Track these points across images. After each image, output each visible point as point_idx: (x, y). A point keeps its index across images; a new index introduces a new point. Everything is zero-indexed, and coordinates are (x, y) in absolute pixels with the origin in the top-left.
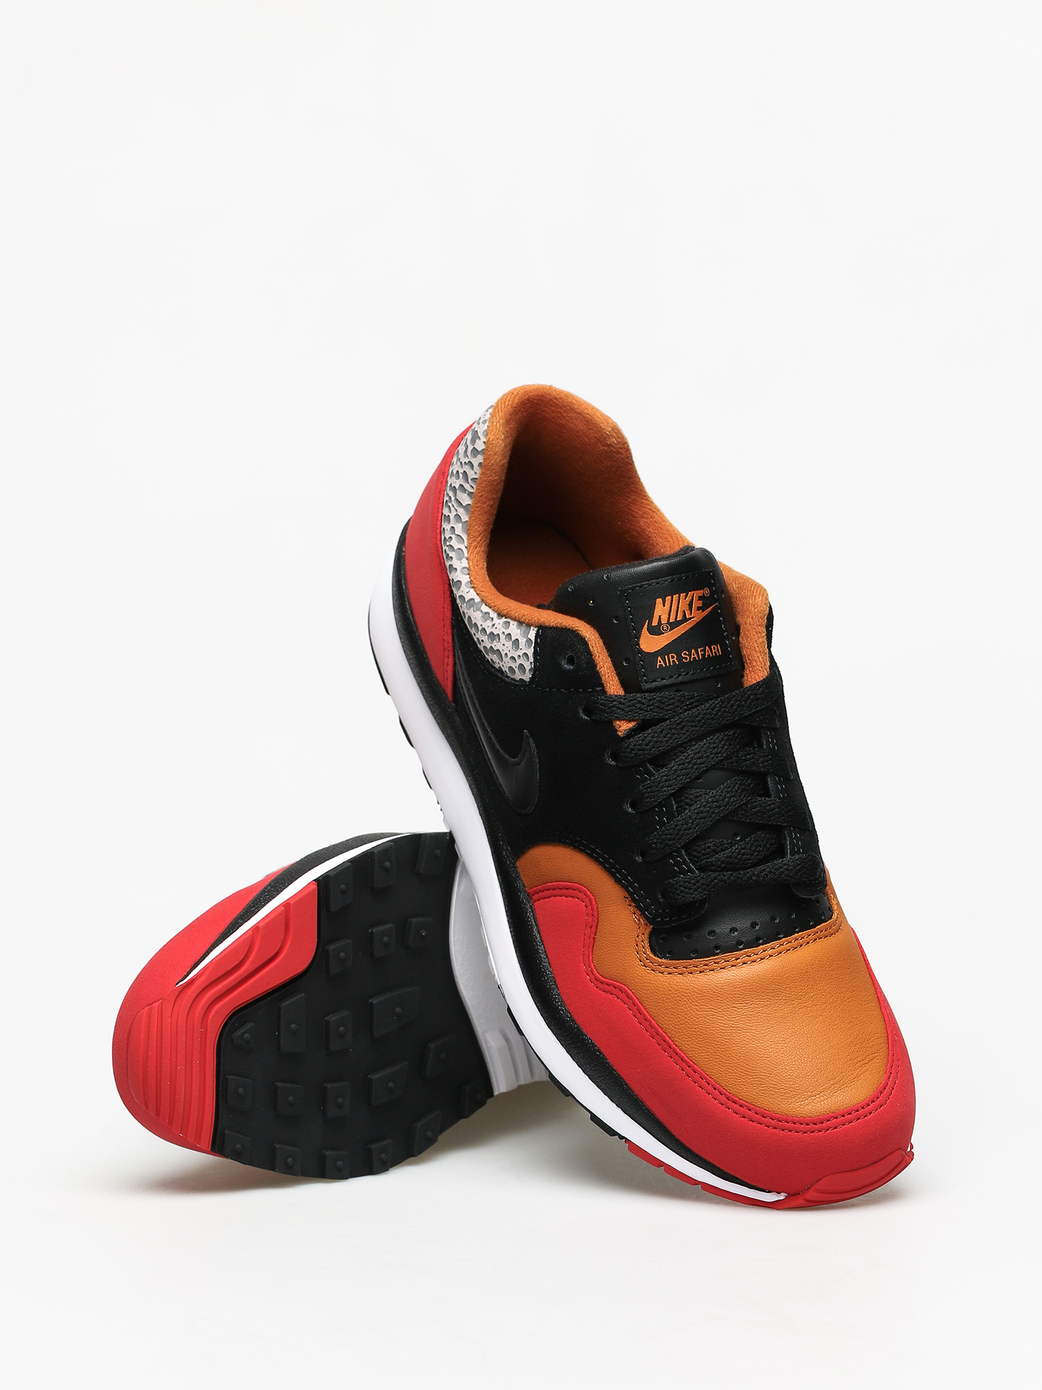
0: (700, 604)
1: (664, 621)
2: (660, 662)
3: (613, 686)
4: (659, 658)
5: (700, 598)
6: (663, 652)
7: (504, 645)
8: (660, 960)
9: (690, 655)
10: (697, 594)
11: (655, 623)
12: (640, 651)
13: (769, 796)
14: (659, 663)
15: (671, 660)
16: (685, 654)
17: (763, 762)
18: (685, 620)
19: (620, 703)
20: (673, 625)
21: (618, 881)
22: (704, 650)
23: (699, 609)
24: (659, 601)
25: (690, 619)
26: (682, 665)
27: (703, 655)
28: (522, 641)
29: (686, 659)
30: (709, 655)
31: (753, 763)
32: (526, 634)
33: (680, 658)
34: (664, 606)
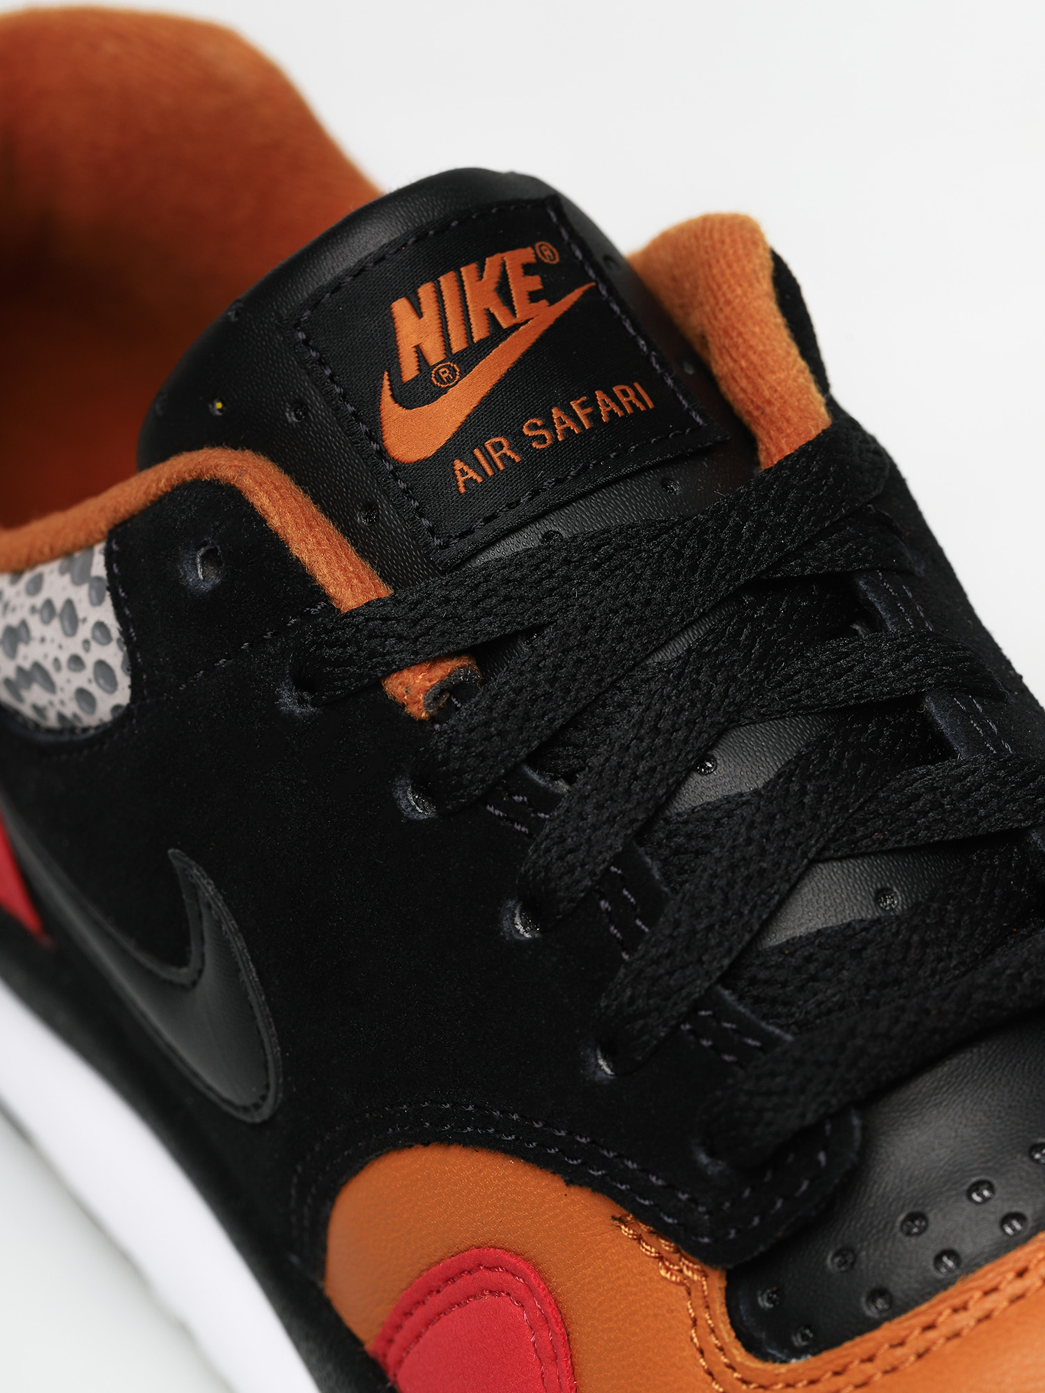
0: (535, 284)
1: (434, 354)
2: (463, 473)
3: (353, 584)
4: (458, 465)
5: (530, 270)
6: (465, 442)
7: (43, 640)
8: (783, 1369)
9: (549, 425)
10: (515, 259)
11: (410, 370)
12: (400, 468)
13: (949, 753)
14: (461, 479)
15: (495, 456)
16: (535, 427)
17: (895, 666)
18: (497, 334)
19: (385, 619)
20: (467, 359)
21: (574, 1178)
22: (592, 402)
23: (534, 297)
24: (401, 308)
25: (515, 327)
26: (533, 460)
27: (595, 417)
28: (81, 595)
29: (542, 439)
30: (611, 413)
31: (867, 675)
32: (81, 577)
33: (520, 443)
34: (420, 315)
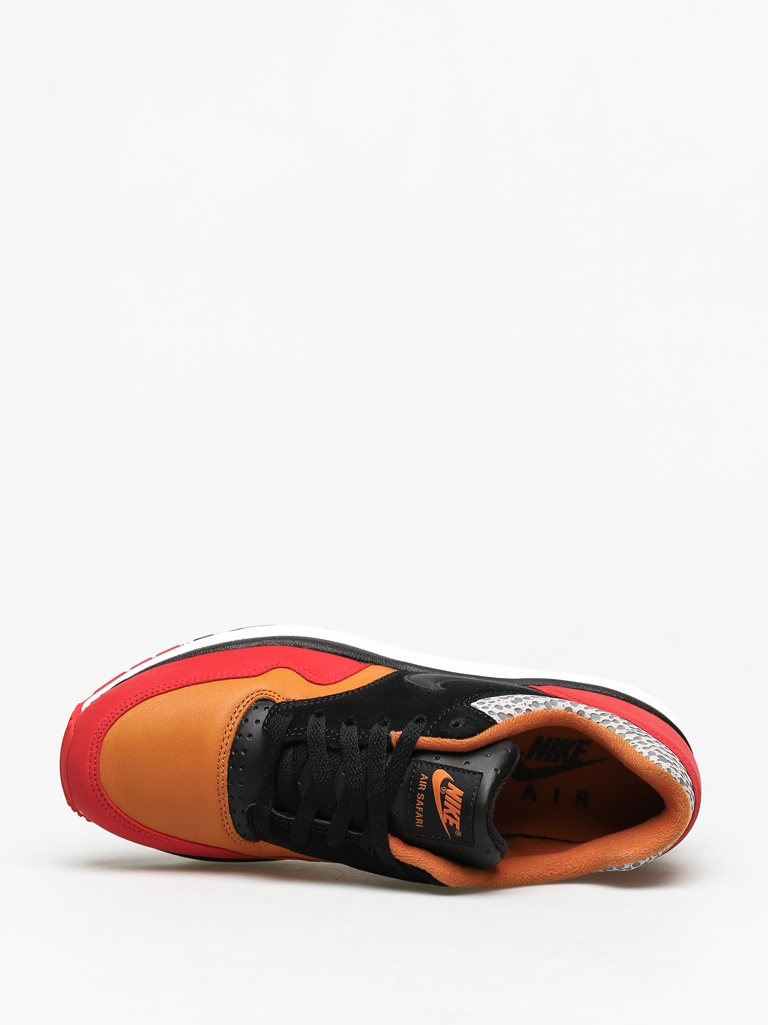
0: (451, 824)
1: (449, 792)
2: (425, 777)
3: (425, 741)
5: (454, 825)
6: (429, 782)
9: (420, 800)
10: (458, 824)
12: (436, 768)
15: (423, 785)
16: (422, 797)
18: (444, 807)
20: (443, 797)
23: (448, 821)
24: (461, 793)
25: (443, 811)
26: (417, 791)
27: (417, 810)
29: (419, 796)
30: (417, 815)
33: (421, 792)
34: (457, 795)
